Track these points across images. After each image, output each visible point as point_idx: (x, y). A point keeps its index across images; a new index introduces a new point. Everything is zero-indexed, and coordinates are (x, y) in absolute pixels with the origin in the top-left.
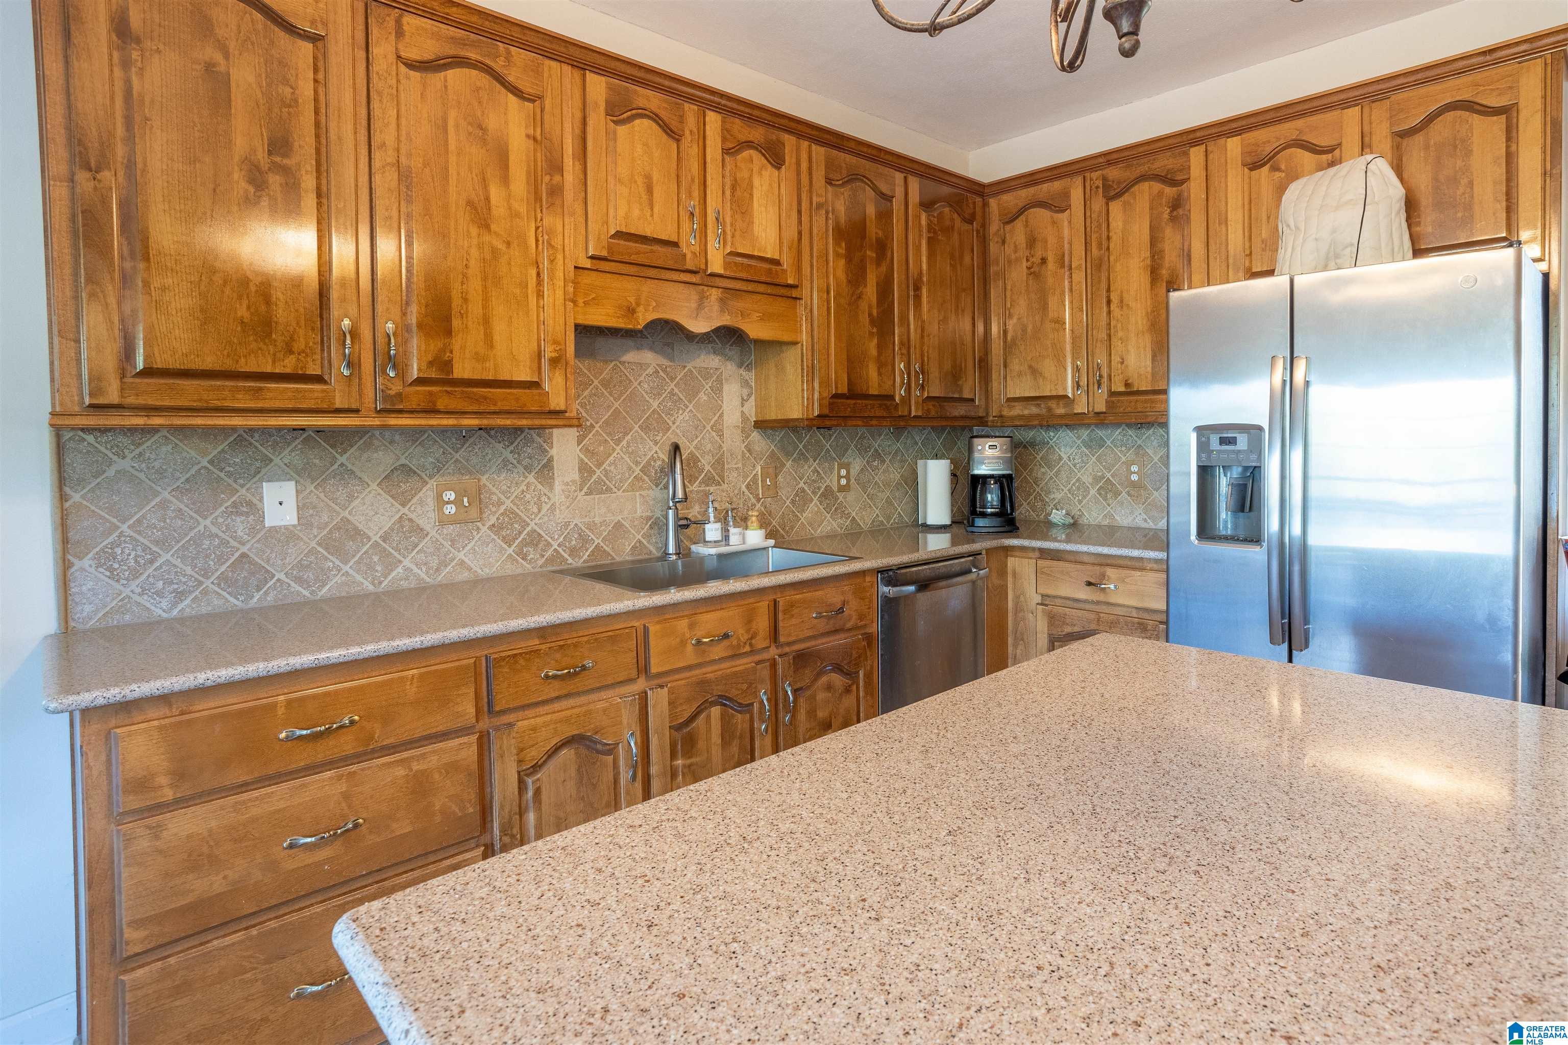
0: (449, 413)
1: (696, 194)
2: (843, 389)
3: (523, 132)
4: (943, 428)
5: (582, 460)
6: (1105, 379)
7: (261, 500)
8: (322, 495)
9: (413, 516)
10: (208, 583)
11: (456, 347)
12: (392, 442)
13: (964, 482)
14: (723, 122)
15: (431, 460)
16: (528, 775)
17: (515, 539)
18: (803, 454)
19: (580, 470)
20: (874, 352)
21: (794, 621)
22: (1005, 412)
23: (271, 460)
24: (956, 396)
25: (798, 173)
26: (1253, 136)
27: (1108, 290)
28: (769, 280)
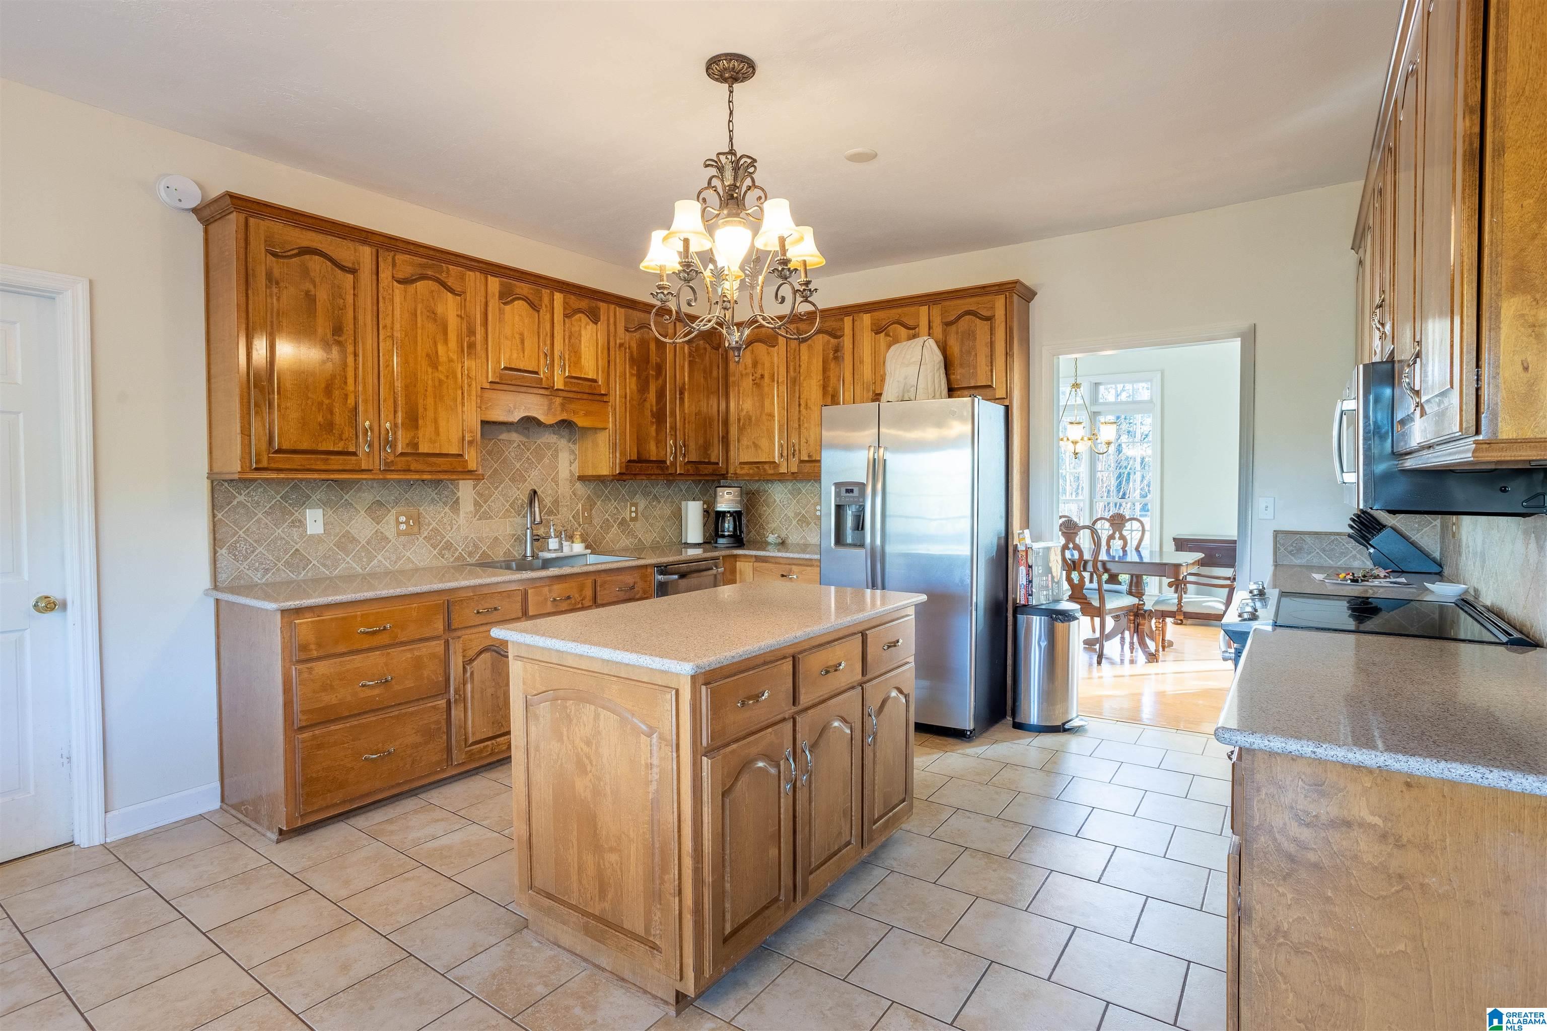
0: (417, 472)
1: (548, 342)
2: (635, 457)
3: (455, 313)
4: (700, 481)
5: (476, 499)
6: (797, 452)
7: (305, 519)
8: (336, 517)
9: (382, 530)
10: (280, 565)
11: (420, 435)
12: (372, 487)
13: (713, 515)
14: (564, 298)
15: (393, 498)
16: (467, 664)
17: (438, 545)
18: (608, 497)
19: (475, 505)
20: (654, 434)
21: (606, 592)
22: (738, 471)
23: (311, 497)
24: (707, 461)
25: (608, 326)
26: (877, 314)
27: (799, 398)
28: (590, 391)
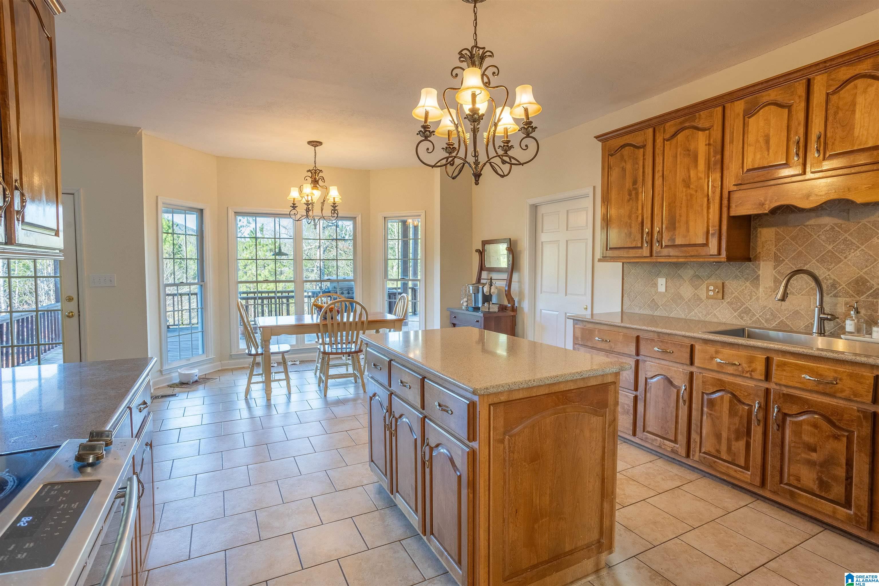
3: (704, 144)
5: (775, 277)
7: (657, 283)
8: (672, 283)
9: (699, 294)
10: (646, 305)
11: (677, 233)
12: (694, 266)
15: (706, 273)
17: (738, 310)
19: (774, 281)
21: (785, 373)
23: (661, 272)
